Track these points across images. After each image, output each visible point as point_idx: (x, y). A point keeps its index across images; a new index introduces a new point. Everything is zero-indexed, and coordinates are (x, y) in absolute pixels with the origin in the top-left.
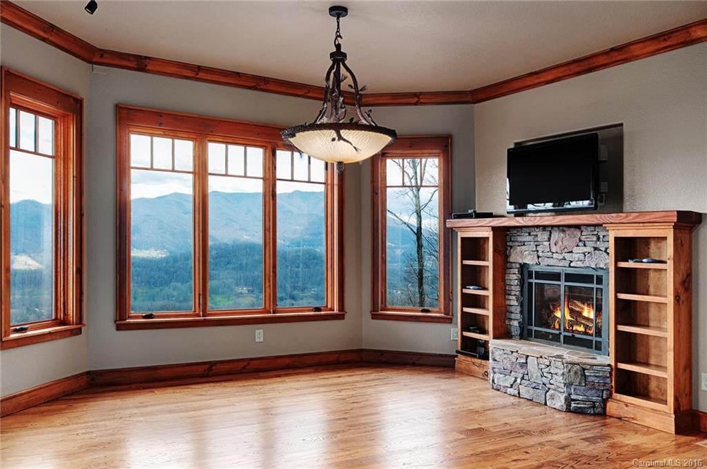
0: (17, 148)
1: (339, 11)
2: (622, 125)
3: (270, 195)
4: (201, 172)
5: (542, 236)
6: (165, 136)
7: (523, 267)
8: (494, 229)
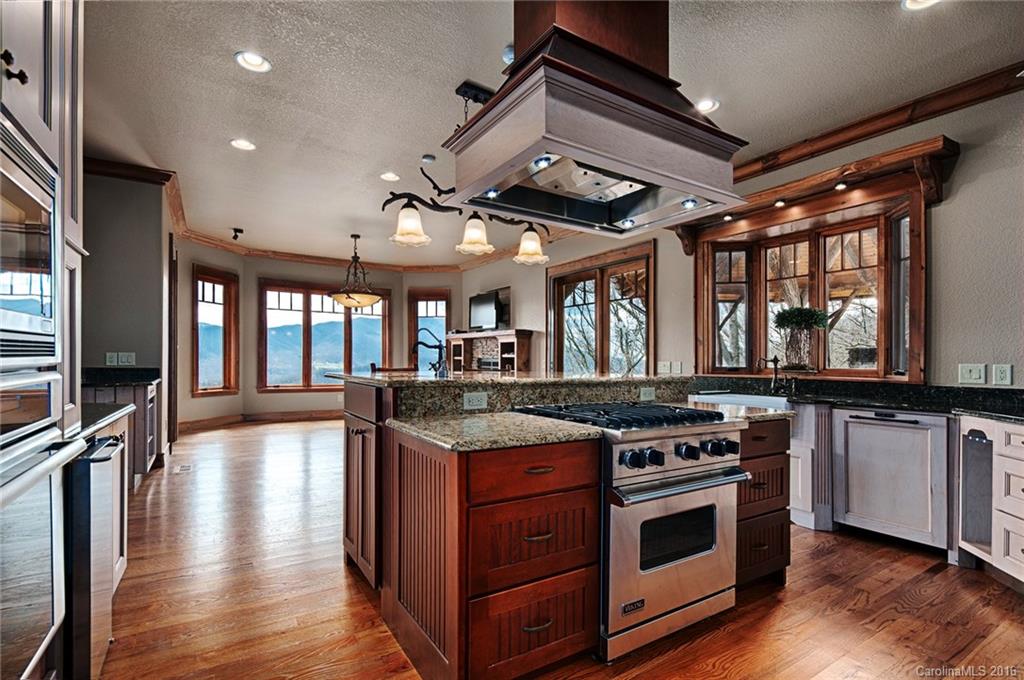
0: (203, 300)
1: (356, 237)
2: (509, 287)
3: (348, 322)
4: (307, 310)
5: (483, 341)
6: (286, 291)
7: (479, 359)
8: (464, 340)
